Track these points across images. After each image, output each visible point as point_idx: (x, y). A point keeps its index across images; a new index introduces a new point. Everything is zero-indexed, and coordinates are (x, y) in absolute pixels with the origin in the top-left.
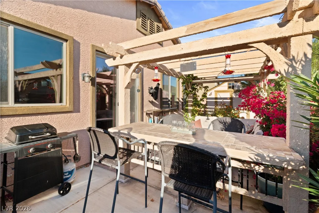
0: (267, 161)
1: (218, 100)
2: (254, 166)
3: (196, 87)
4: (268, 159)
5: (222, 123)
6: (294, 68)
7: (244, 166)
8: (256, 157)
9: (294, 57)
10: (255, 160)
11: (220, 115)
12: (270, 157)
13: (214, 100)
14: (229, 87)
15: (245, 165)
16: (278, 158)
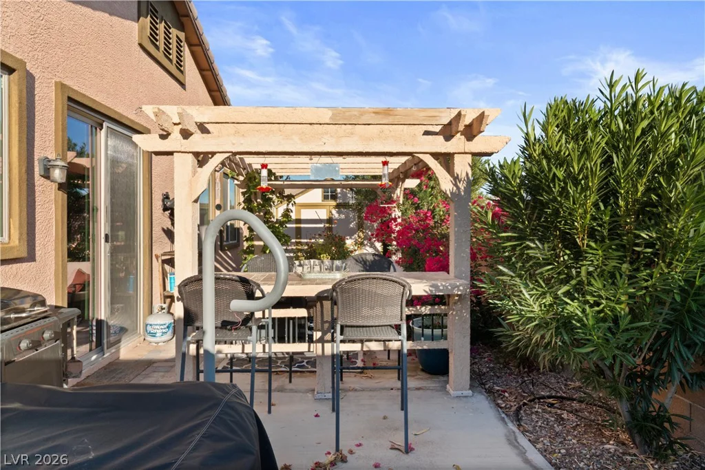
0: (441, 291)
1: (302, 226)
2: (420, 308)
3: (271, 196)
4: (441, 288)
5: (360, 263)
6: (458, 188)
7: (409, 310)
8: (431, 289)
9: (458, 175)
10: (429, 292)
11: (325, 255)
12: (443, 286)
13: (294, 226)
14: (325, 198)
15: (411, 309)
16: (450, 285)
